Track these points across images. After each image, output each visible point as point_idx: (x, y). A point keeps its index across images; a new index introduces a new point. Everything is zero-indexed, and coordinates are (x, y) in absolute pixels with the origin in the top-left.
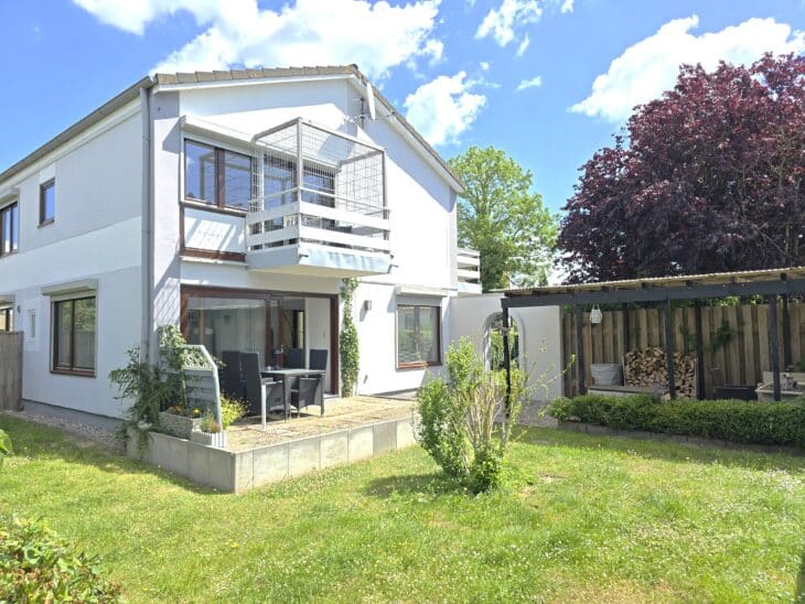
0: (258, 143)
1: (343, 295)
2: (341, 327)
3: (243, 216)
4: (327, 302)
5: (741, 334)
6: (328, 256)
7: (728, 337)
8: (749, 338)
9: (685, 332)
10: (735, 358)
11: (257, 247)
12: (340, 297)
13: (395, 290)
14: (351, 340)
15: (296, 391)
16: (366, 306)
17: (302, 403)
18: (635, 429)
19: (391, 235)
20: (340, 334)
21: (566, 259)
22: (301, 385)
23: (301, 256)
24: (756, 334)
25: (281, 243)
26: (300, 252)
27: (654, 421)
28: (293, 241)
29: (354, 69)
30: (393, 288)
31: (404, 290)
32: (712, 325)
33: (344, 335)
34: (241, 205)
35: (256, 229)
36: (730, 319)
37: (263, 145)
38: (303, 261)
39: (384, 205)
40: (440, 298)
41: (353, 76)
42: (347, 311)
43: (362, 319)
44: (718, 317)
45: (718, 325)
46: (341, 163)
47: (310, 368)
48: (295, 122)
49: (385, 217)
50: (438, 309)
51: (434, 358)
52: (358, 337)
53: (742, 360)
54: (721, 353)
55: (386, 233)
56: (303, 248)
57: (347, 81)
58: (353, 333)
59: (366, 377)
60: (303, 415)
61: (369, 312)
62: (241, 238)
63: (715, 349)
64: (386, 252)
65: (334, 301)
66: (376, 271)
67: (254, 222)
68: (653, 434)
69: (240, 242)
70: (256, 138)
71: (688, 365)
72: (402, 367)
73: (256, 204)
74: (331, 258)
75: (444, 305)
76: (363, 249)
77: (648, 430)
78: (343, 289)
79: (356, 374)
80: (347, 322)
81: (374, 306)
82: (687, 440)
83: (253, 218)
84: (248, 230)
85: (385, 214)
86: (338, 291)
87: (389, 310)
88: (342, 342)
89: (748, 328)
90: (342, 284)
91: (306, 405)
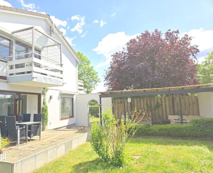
0: (13, 35)
1: (43, 94)
2: (42, 105)
3: (6, 62)
4: (37, 96)
5: (162, 105)
6: (43, 78)
7: (159, 106)
8: (164, 106)
9: (147, 104)
10: (160, 112)
11: (11, 74)
12: (42, 94)
13: (60, 92)
14: (45, 110)
15: (30, 131)
16: (51, 97)
17: (32, 135)
18: (145, 135)
19: (63, 73)
20: (42, 108)
21: (107, 84)
22: (32, 128)
23: (33, 78)
24: (166, 105)
25: (24, 73)
26: (33, 76)
27: (150, 132)
28: (29, 72)
29: (48, 16)
30: (59, 91)
31: (63, 92)
32: (154, 103)
33: (43, 108)
34: (5, 58)
35: (11, 67)
36: (159, 101)
37: (15, 36)
38: (34, 80)
39: (61, 62)
40: (73, 95)
41: (48, 18)
42: (44, 99)
43: (49, 102)
44: (156, 100)
45: (156, 103)
46: (43, 47)
47: (34, 121)
48: (32, 28)
49: (61, 66)
50: (73, 99)
51: (71, 115)
52: (48, 109)
53: (162, 112)
54: (157, 111)
55: (61, 72)
56: (34, 75)
57: (45, 20)
58: (46, 107)
59: (50, 123)
60: (32, 140)
61: (51, 99)
62: (5, 70)
63: (155, 110)
64: (61, 78)
65: (39, 96)
66: (59, 85)
67: (11, 65)
68: (150, 136)
69: (4, 72)
70: (13, 33)
71: (149, 114)
72: (62, 119)
73: (12, 58)
74: (44, 79)
75: (75, 97)
76: (54, 77)
77: (149, 135)
78: (43, 91)
79: (47, 122)
80: (44, 103)
81: (53, 97)
82: (160, 138)
83: (10, 63)
84: (8, 67)
85: (61, 65)
86: (41, 92)
87: (58, 99)
88: (42, 111)
89: (164, 104)
90: (43, 90)
91: (34, 135)
